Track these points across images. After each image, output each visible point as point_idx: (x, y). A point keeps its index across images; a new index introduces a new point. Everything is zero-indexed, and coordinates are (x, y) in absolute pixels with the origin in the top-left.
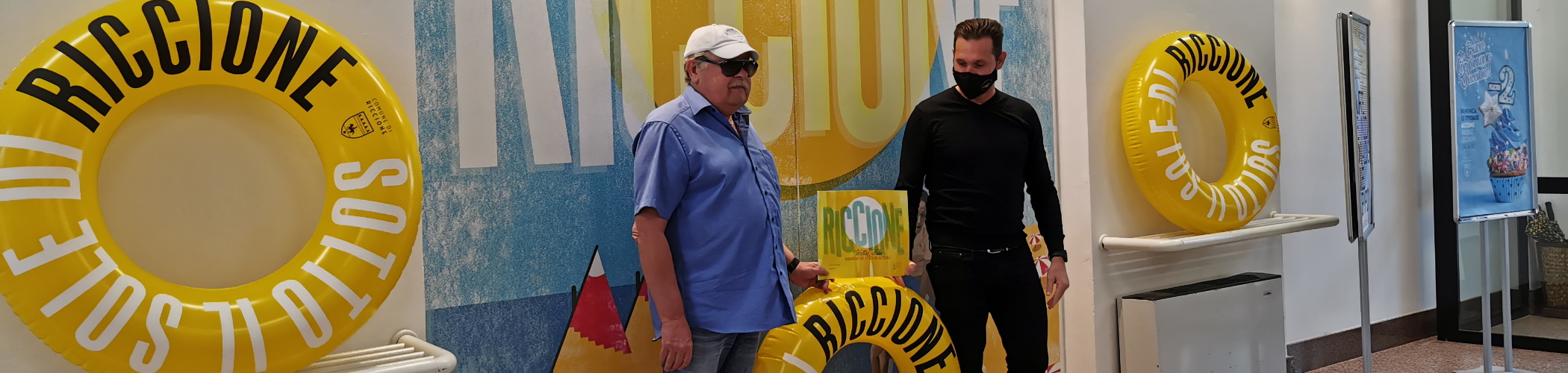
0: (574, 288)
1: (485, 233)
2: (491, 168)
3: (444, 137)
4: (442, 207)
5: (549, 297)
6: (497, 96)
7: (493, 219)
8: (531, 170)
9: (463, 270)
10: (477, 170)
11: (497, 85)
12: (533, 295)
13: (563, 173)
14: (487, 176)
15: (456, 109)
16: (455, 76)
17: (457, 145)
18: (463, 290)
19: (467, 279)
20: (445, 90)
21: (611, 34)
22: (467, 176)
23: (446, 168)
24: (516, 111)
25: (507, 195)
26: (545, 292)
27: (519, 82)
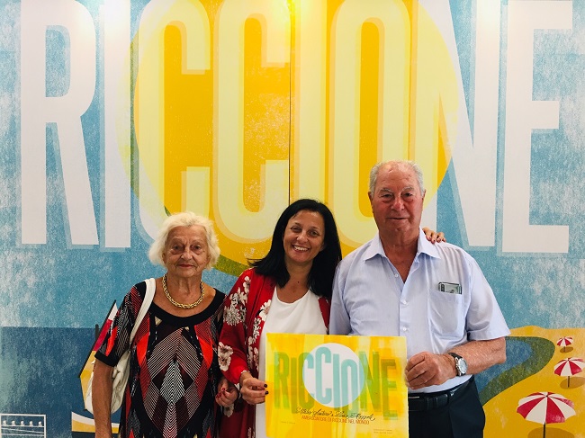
0: (97, 326)
1: (37, 285)
2: (42, 245)
3: (12, 224)
4: (10, 266)
5: (79, 329)
6: (48, 200)
7: (43, 276)
8: (69, 247)
9: (22, 306)
10: (33, 245)
11: (48, 193)
12: (68, 326)
13: (93, 251)
14: (39, 250)
15: (20, 208)
16: (20, 187)
17: (20, 230)
18: (22, 318)
19: (24, 311)
20: (14, 195)
21: (132, 159)
22: (26, 249)
23: (13, 243)
24: (60, 210)
25: (52, 262)
26: (77, 326)
27: (63, 191)
